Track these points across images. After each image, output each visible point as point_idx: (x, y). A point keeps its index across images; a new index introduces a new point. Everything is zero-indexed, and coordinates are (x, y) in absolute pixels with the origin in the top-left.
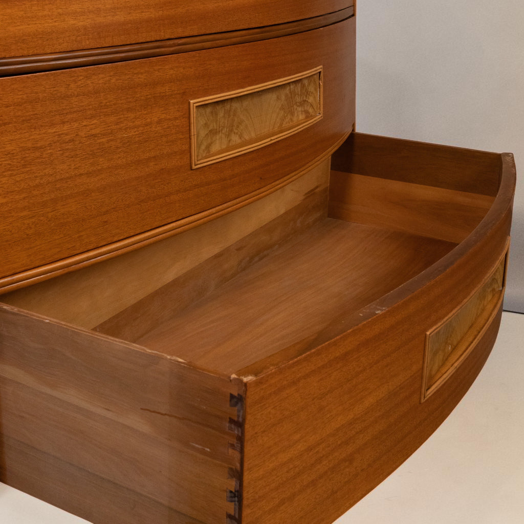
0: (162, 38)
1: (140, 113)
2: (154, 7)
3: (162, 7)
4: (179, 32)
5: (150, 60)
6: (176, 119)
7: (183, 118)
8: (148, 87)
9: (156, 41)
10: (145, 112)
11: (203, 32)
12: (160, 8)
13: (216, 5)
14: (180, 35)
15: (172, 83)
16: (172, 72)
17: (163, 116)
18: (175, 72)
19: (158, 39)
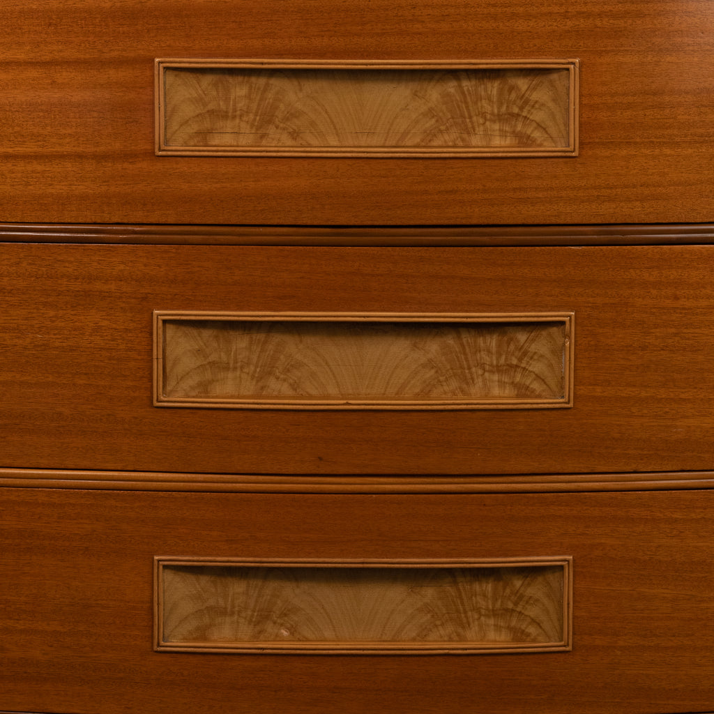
0: (107, 220)
1: (65, 312)
2: (92, 181)
3: (108, 181)
4: (139, 216)
5: (84, 246)
6: (127, 330)
7: (141, 332)
8: (79, 280)
9: (95, 224)
10: (72, 313)
11: (187, 220)
12: (105, 182)
13: (218, 186)
14: (140, 221)
15: (122, 283)
16: (122, 267)
17: (105, 323)
18: (128, 268)
19: (99, 221)
